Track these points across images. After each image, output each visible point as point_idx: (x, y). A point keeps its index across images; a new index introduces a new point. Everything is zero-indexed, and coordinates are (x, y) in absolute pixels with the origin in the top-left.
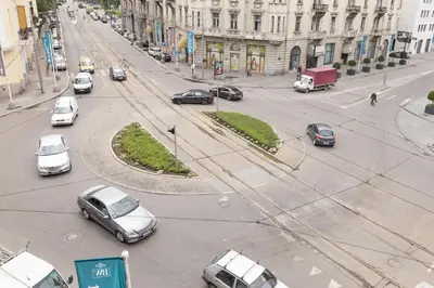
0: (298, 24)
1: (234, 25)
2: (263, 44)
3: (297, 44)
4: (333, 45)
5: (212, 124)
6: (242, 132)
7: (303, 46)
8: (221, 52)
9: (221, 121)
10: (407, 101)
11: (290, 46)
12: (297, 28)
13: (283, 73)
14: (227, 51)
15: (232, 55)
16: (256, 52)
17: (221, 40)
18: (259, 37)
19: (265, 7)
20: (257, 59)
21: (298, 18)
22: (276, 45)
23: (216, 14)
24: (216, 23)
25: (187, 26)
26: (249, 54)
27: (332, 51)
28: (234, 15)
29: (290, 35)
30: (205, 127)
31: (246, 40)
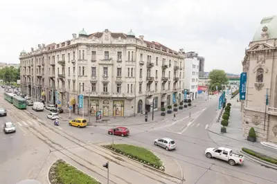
0: (140, 88)
1: (105, 89)
2: (122, 100)
3: (141, 98)
4: (157, 98)
5: (112, 154)
6: (136, 158)
7: (143, 99)
8: (97, 105)
9: (118, 151)
10: (207, 126)
11: (137, 100)
12: (140, 90)
13: (134, 115)
14: (101, 105)
15: (104, 107)
16: (118, 104)
17: (98, 99)
18: (121, 96)
19: (123, 79)
20: (119, 108)
21: (140, 85)
22: (130, 100)
23: (94, 84)
24: (94, 89)
25: (74, 91)
26: (114, 106)
27: (156, 101)
28: (105, 84)
29: (137, 94)
30: (109, 156)
31: (113, 98)
